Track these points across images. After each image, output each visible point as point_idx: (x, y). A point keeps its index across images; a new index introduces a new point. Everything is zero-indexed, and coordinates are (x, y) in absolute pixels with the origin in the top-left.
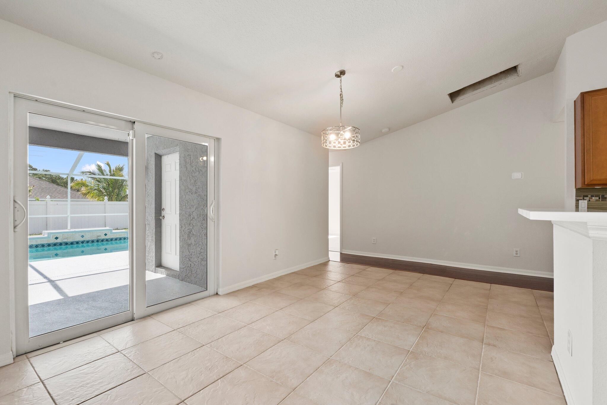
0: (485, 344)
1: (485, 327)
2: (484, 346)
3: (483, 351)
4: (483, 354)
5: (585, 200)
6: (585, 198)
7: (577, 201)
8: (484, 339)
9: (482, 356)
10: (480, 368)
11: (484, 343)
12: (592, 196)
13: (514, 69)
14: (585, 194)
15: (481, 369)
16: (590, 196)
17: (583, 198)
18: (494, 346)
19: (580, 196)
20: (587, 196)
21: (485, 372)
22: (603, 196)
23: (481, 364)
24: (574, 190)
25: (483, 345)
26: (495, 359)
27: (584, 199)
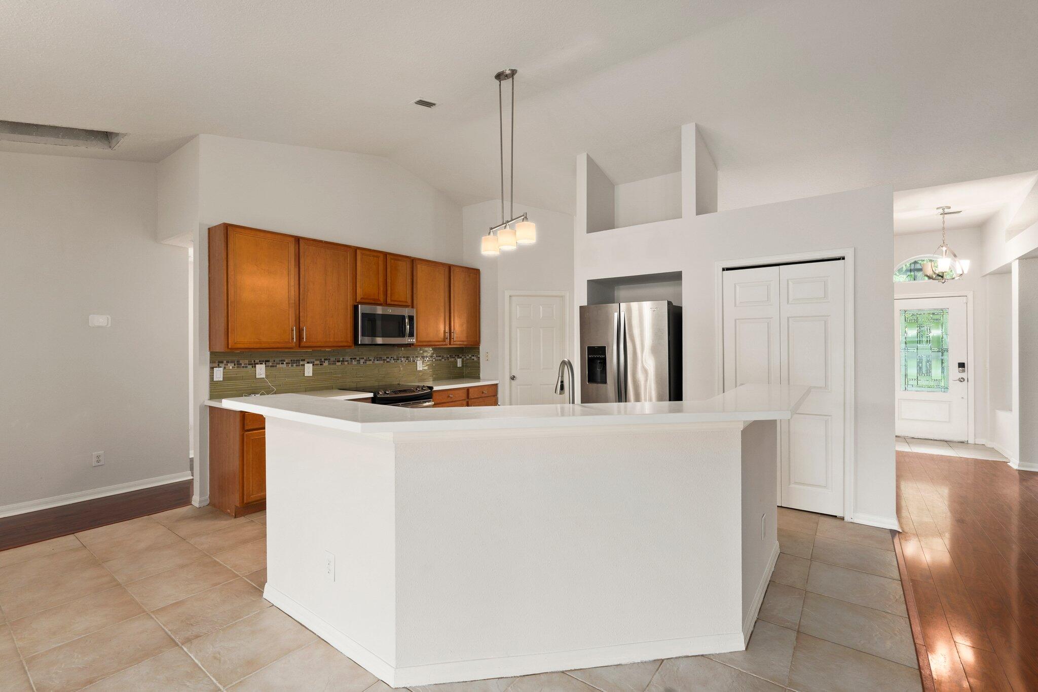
0: (182, 644)
1: (152, 618)
2: (185, 649)
3: (192, 657)
4: (196, 661)
5: (221, 367)
6: (221, 365)
7: (212, 368)
8: (173, 637)
9: (200, 665)
10: (218, 685)
11: (180, 645)
12: (228, 362)
13: (106, 136)
14: (220, 359)
15: (221, 684)
16: (225, 362)
17: (218, 365)
18: (197, 637)
19: (215, 362)
20: (222, 362)
21: (229, 684)
22: (238, 361)
23: (212, 678)
24: (208, 353)
25: (183, 649)
26: (220, 655)
27: (219, 367)
